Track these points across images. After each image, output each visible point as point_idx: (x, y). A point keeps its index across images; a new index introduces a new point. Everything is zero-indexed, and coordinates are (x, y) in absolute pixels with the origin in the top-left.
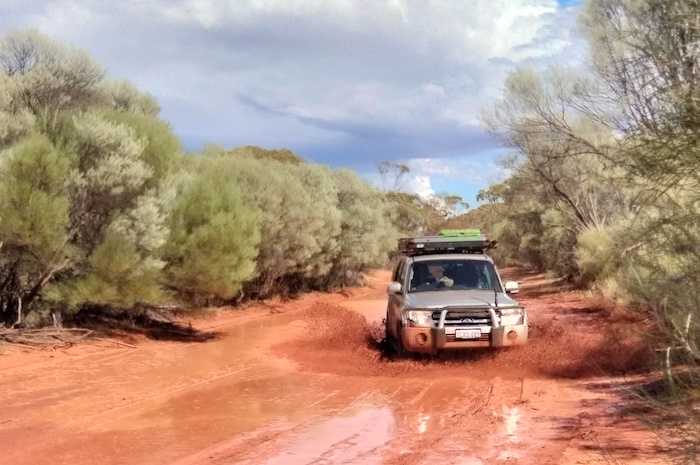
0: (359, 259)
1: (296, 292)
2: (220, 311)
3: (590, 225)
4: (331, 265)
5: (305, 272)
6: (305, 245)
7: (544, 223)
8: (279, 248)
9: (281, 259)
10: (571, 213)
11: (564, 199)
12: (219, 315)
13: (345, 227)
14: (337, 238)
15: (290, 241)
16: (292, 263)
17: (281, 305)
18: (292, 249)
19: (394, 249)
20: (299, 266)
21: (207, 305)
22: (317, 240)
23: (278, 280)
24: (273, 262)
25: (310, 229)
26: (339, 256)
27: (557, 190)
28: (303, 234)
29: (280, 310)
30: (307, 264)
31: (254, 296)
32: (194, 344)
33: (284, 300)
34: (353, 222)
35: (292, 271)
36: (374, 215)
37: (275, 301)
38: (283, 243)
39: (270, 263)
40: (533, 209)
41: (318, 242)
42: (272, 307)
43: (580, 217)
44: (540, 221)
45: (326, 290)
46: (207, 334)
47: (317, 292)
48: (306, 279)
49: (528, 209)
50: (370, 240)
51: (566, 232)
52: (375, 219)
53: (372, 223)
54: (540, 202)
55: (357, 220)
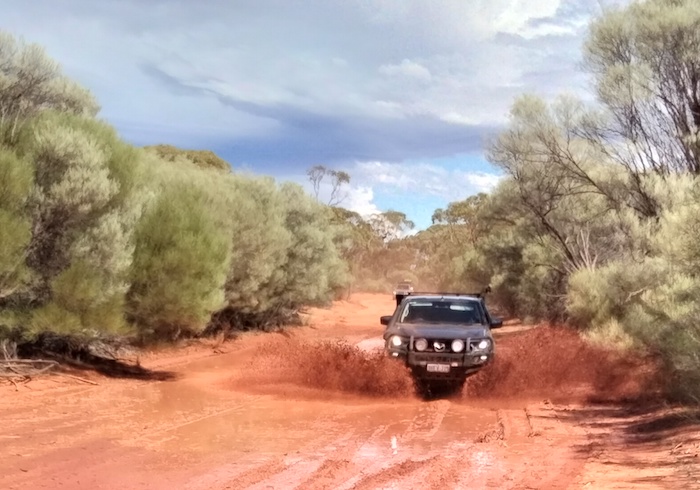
0: (305, 295)
3: (581, 267)
7: (525, 260)
10: (559, 251)
11: (552, 234)
13: (292, 255)
16: (236, 296)
20: (242, 299)
26: (283, 289)
27: (545, 224)
33: (226, 339)
34: (301, 250)
35: (234, 305)
36: (324, 239)
37: (219, 339)
40: (513, 244)
43: (570, 256)
44: (521, 256)
49: (507, 243)
50: (319, 272)
51: (551, 272)
52: (325, 247)
53: (322, 250)
54: (522, 235)
55: (306, 248)
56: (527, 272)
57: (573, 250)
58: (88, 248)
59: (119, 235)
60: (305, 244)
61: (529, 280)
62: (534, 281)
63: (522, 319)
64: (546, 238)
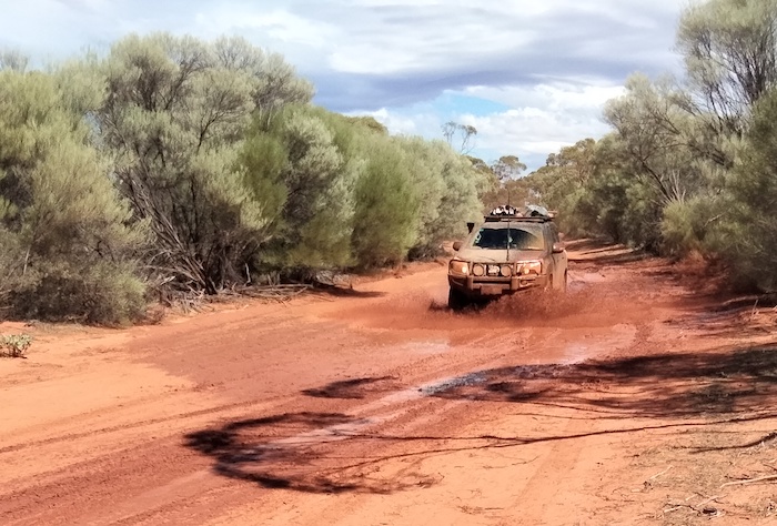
3: (673, 199)
7: (628, 196)
10: (656, 187)
27: (645, 167)
40: (618, 184)
43: (664, 191)
44: (624, 193)
49: (614, 183)
51: (649, 206)
54: (625, 177)
56: (630, 206)
57: (666, 187)
58: (324, 204)
59: (347, 194)
61: (632, 212)
62: (634, 213)
63: (625, 243)
64: (644, 178)
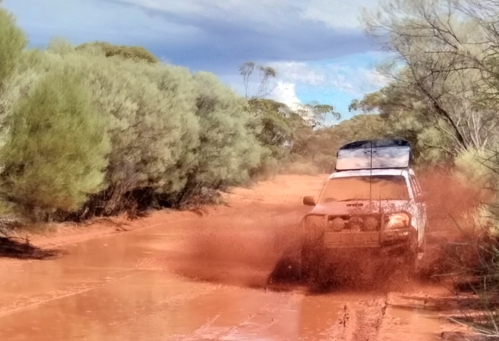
0: (216, 175)
1: (145, 208)
2: (61, 227)
3: (470, 147)
4: (185, 181)
5: (157, 188)
6: (160, 157)
7: (420, 143)
8: (130, 160)
9: (131, 171)
10: (451, 134)
11: (444, 117)
12: (59, 231)
13: (204, 140)
14: (194, 151)
15: (142, 153)
16: (143, 176)
17: (128, 222)
18: (145, 162)
19: (255, 166)
20: (151, 180)
21: (46, 220)
22: (172, 152)
23: (127, 195)
24: (122, 175)
25: (165, 140)
26: (195, 171)
27: (437, 107)
28: (157, 146)
29: (126, 227)
30: (159, 178)
31: (99, 212)
32: (30, 261)
33: (131, 217)
34: (213, 135)
35: (142, 186)
36: (236, 125)
37: (122, 218)
38: (135, 154)
39: (119, 175)
40: (409, 127)
41: (173, 154)
42: (119, 225)
43: (460, 138)
44: (417, 140)
45: (178, 208)
46: (46, 251)
47: (168, 209)
48: (157, 195)
49: (404, 126)
50: (229, 154)
51: (442, 154)
52: (236, 131)
53: (233, 135)
54: (418, 120)
55: (218, 133)
60: (217, 129)
62: (428, 163)
